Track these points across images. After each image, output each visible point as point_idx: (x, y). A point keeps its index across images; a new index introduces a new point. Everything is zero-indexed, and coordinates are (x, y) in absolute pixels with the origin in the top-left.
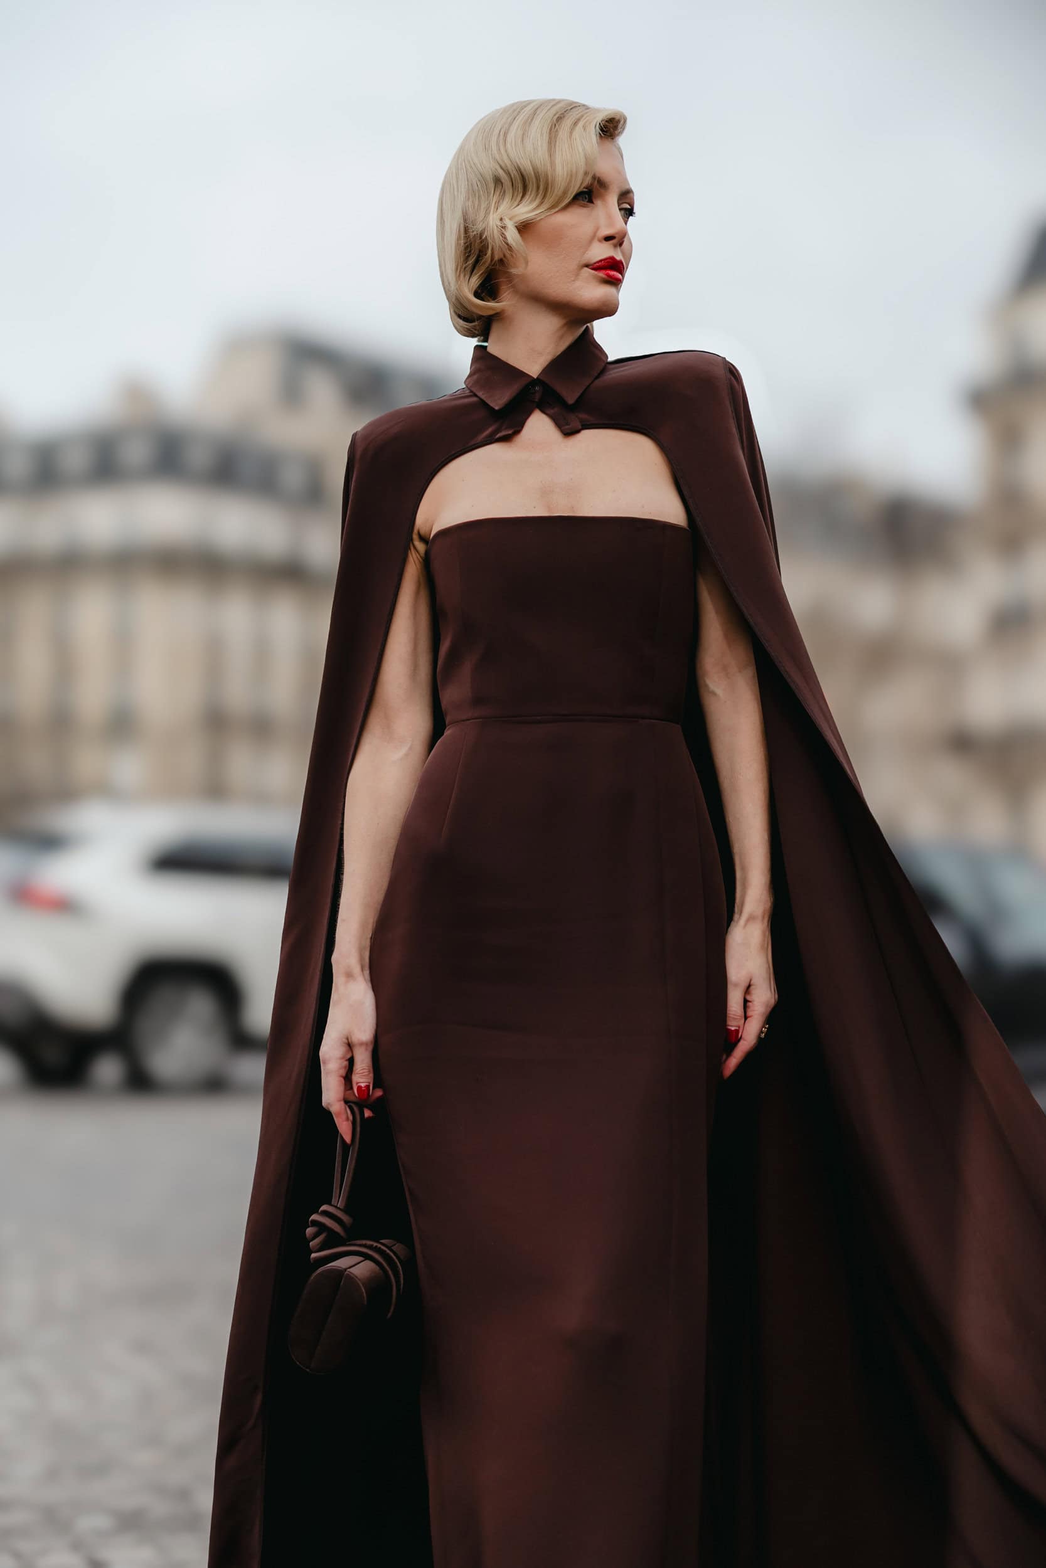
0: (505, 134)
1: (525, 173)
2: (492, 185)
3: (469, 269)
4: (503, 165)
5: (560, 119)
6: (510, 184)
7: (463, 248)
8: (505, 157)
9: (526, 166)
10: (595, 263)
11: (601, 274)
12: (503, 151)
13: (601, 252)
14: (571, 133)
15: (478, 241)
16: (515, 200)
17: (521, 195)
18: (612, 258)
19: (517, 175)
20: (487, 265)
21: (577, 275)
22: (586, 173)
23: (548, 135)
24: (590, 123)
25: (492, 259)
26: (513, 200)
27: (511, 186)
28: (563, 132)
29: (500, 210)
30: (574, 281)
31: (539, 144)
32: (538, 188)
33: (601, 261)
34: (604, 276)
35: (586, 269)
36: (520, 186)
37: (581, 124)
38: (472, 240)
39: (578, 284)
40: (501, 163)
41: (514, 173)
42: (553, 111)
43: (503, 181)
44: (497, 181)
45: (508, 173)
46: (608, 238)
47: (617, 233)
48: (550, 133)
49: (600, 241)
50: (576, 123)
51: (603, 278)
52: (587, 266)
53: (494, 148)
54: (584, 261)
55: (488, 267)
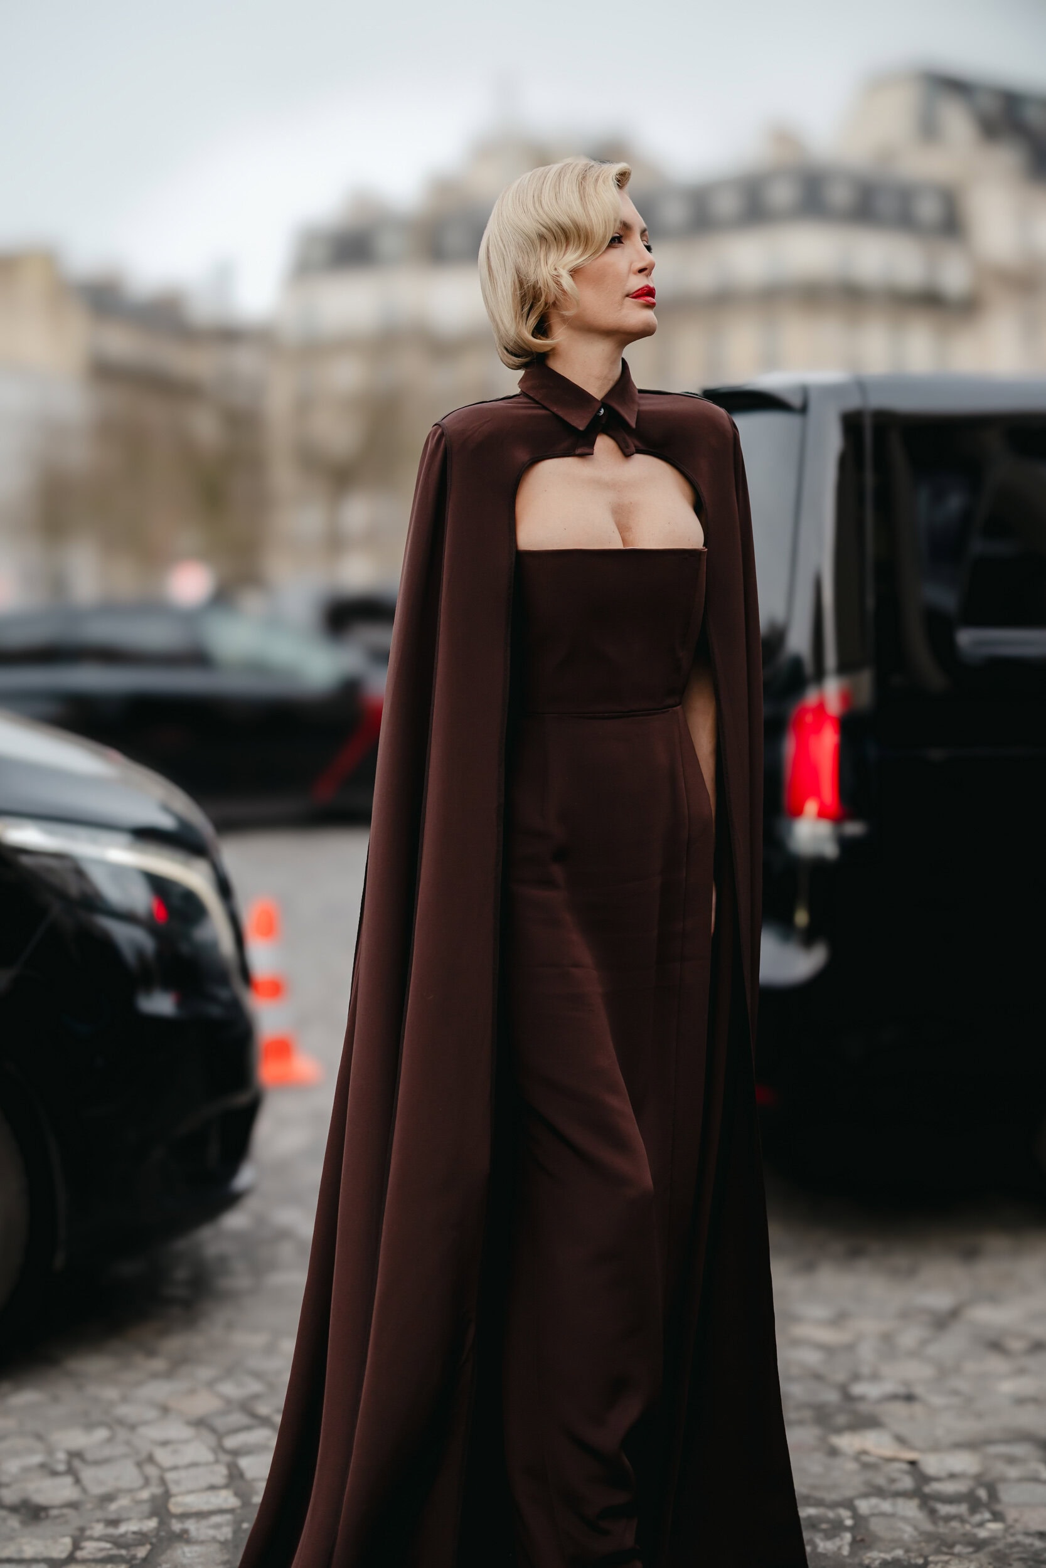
0: (539, 197)
1: (564, 227)
2: (537, 242)
3: (525, 315)
4: (545, 225)
5: (584, 178)
6: (553, 238)
7: (519, 298)
8: (545, 217)
9: (565, 220)
10: (634, 293)
11: (641, 301)
12: (541, 211)
13: (637, 283)
14: (596, 190)
15: (531, 290)
16: (561, 251)
17: (565, 245)
18: (647, 286)
19: (559, 231)
20: (541, 309)
21: (622, 304)
22: (615, 220)
23: (578, 193)
24: (607, 178)
25: (546, 304)
26: (559, 251)
27: (554, 240)
28: (590, 189)
29: (550, 262)
30: (620, 310)
31: (573, 200)
32: (579, 236)
33: (639, 290)
34: (644, 302)
35: (627, 298)
36: (563, 238)
37: (600, 180)
38: (526, 291)
39: (624, 311)
40: (542, 222)
41: (555, 228)
42: (576, 172)
43: (547, 237)
44: (542, 237)
45: (549, 229)
46: (641, 271)
47: (648, 265)
48: (579, 192)
49: (635, 274)
50: (597, 180)
51: (643, 304)
52: (627, 296)
53: (532, 209)
54: (626, 292)
55: (542, 311)
